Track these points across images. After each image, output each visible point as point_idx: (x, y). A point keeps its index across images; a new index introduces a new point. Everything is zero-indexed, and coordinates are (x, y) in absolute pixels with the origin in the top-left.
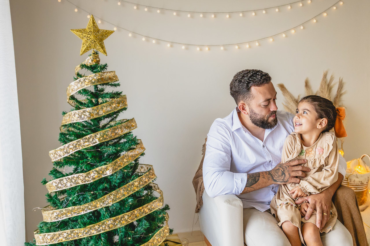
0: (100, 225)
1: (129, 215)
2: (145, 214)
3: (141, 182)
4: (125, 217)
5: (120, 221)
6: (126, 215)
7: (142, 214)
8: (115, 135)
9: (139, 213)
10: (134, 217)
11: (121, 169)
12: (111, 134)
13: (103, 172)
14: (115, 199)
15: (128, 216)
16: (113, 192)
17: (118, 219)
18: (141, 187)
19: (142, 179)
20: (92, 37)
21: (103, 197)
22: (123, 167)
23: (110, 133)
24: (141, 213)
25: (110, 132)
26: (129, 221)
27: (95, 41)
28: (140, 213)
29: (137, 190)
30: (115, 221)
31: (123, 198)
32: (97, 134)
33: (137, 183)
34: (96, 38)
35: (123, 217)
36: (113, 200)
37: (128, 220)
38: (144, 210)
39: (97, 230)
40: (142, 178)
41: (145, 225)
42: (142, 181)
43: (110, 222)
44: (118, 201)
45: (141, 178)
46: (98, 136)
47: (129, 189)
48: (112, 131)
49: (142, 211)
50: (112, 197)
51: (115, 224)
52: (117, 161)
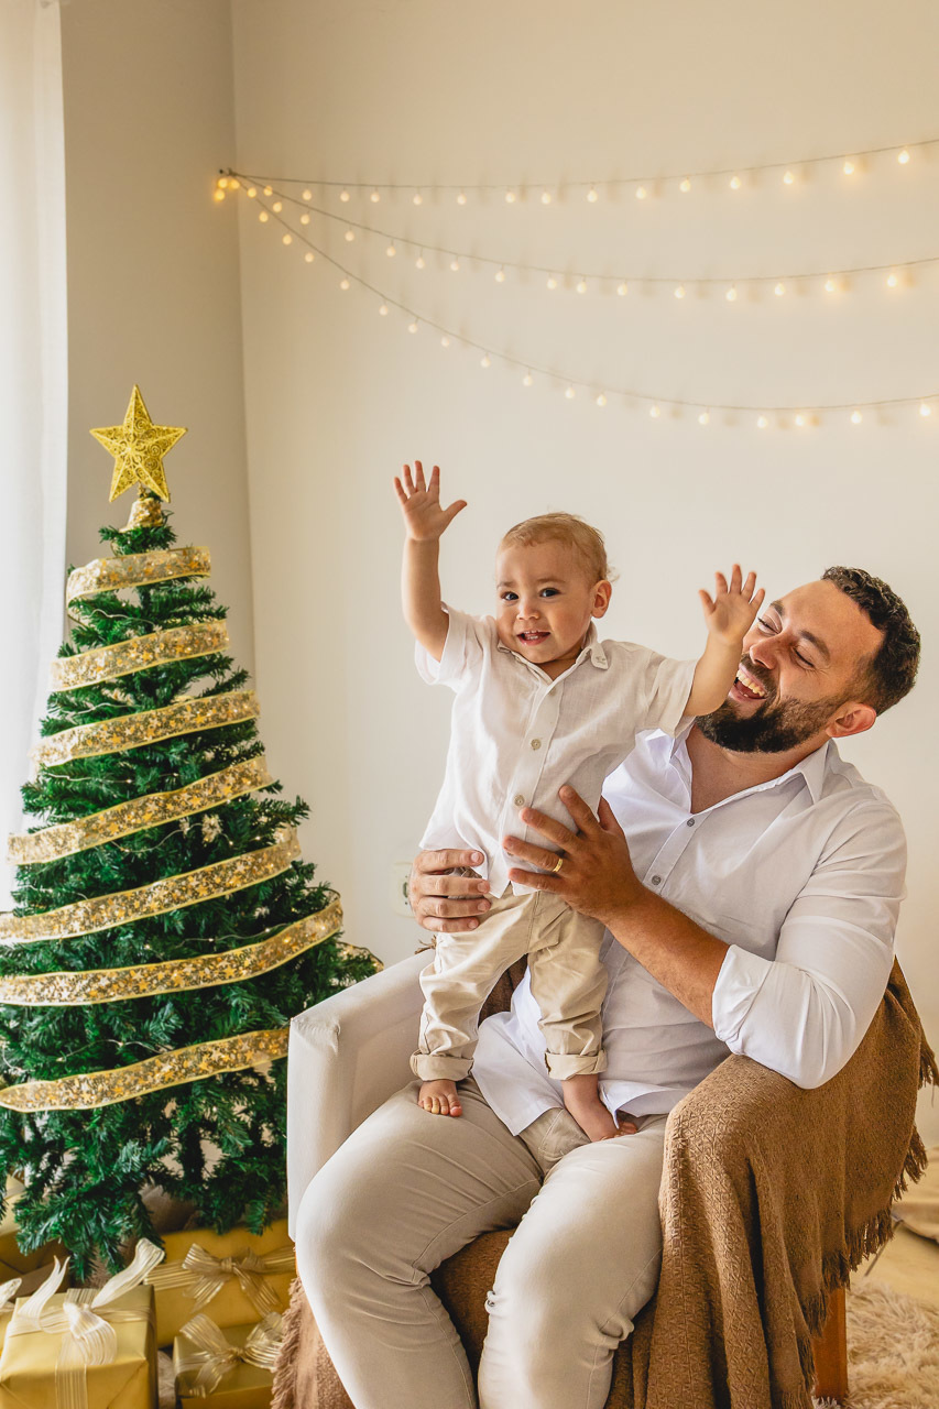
0: (45, 981)
1: (114, 978)
2: (168, 987)
3: (177, 891)
4: (99, 980)
5: (84, 989)
6: (104, 976)
7: (157, 985)
8: (124, 742)
9: (149, 979)
10: (130, 989)
11: (109, 843)
12: (108, 738)
13: (65, 842)
14: (87, 923)
15: (109, 979)
16: (85, 904)
17: (79, 979)
18: (175, 907)
19: (184, 883)
20: (130, 450)
21: (59, 910)
22: (116, 836)
23: (105, 735)
24: (155, 982)
25: (105, 732)
26: (112, 994)
27: (138, 460)
28: (151, 981)
29: (157, 913)
30: (74, 983)
31: (109, 925)
32: (74, 733)
33: (166, 893)
34: (138, 453)
35: (95, 979)
36: (83, 924)
37: (109, 990)
38: (167, 977)
39: (39, 994)
40: (185, 879)
41: (167, 1021)
42: (180, 890)
43: (62, 984)
44: (96, 930)
45: (182, 879)
46: (75, 740)
47: (137, 904)
48: (111, 729)
49: (161, 975)
50: (80, 913)
51: (75, 993)
52: (97, 818)
